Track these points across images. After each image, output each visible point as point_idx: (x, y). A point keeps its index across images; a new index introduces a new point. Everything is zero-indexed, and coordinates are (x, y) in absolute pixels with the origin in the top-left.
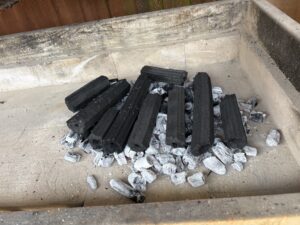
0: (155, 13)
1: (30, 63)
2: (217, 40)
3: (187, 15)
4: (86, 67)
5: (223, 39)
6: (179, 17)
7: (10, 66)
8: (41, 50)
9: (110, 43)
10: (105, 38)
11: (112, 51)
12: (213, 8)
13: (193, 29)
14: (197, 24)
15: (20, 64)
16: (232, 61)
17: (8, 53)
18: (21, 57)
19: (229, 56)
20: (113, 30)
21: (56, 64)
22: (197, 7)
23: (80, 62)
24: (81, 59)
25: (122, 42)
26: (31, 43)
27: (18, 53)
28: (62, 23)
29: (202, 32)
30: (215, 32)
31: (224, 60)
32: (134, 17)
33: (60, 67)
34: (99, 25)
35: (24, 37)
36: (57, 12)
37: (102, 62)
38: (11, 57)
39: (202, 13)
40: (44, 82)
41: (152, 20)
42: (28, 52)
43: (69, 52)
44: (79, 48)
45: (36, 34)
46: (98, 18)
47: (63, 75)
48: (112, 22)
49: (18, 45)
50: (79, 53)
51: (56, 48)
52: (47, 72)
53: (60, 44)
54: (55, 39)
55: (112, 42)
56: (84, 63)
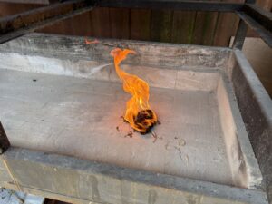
0: (161, 44)
1: (62, 57)
2: (202, 74)
3: (184, 51)
4: (102, 70)
5: (207, 74)
6: (178, 51)
7: (48, 56)
8: (73, 50)
12: (204, 50)
13: (186, 62)
14: (190, 58)
15: (55, 56)
16: (212, 92)
17: (50, 47)
18: (58, 51)
21: (81, 62)
22: (193, 47)
23: (98, 65)
24: (100, 63)
26: (68, 44)
27: (57, 48)
29: (193, 65)
30: (202, 68)
31: (205, 90)
32: (146, 43)
33: (83, 65)
34: (119, 43)
35: (65, 39)
38: (51, 50)
39: (195, 51)
40: (69, 73)
41: (158, 48)
42: (64, 50)
43: (92, 56)
44: (100, 55)
45: (73, 38)
46: (120, 37)
47: (83, 71)
48: (131, 44)
49: (58, 43)
50: (99, 58)
51: (84, 52)
52: (72, 67)
53: (88, 49)
54: (84, 45)
56: (101, 67)
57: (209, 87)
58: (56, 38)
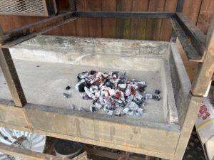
0: (123, 40)
1: (57, 51)
2: (151, 60)
3: (138, 44)
4: (83, 59)
5: (154, 60)
6: (134, 44)
7: (47, 50)
8: (64, 46)
9: (98, 50)
10: (96, 47)
11: (98, 54)
12: (151, 44)
13: (139, 52)
14: (142, 49)
15: (52, 50)
16: (158, 72)
17: (48, 44)
18: (54, 47)
19: (156, 68)
20: (100, 44)
21: (69, 54)
22: (143, 42)
24: (82, 54)
25: (103, 51)
26: (60, 42)
27: (53, 45)
28: (77, 35)
29: (144, 54)
30: (150, 55)
31: (153, 70)
32: (112, 40)
33: (70, 56)
34: (94, 40)
35: (58, 38)
37: (92, 57)
38: (49, 46)
39: (145, 45)
40: (61, 61)
41: (120, 43)
43: (76, 49)
44: (82, 49)
45: (63, 38)
46: (95, 36)
47: (70, 60)
48: (102, 40)
49: (54, 41)
50: (81, 51)
51: (71, 46)
52: (63, 57)
53: (73, 45)
54: (72, 42)
56: (82, 56)
58: (52, 38)
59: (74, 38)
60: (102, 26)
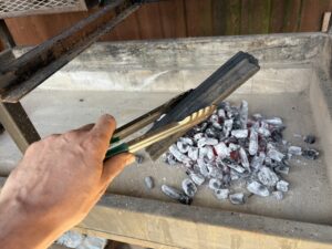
0: (229, 38)
1: (109, 69)
2: (288, 72)
3: (260, 44)
4: (157, 80)
5: (295, 71)
6: (253, 44)
7: (92, 70)
8: (120, 59)
9: (182, 60)
10: (179, 55)
11: (182, 68)
12: (288, 40)
13: (264, 58)
14: (269, 52)
15: (101, 69)
16: (301, 93)
17: (93, 58)
18: (103, 63)
19: (298, 87)
20: (187, 49)
21: (131, 73)
22: (272, 37)
23: (152, 74)
24: (154, 72)
25: (193, 61)
26: (114, 52)
27: (101, 59)
28: (142, 37)
29: (273, 60)
30: (287, 63)
31: (293, 91)
32: (209, 40)
33: (134, 77)
34: (175, 44)
35: (109, 47)
36: (138, 23)
37: (172, 77)
38: (95, 62)
39: (275, 43)
40: (118, 87)
41: (225, 44)
42: (109, 60)
43: (144, 64)
44: (154, 62)
45: (119, 45)
46: (174, 36)
47: (135, 84)
48: (190, 43)
49: (101, 53)
50: (152, 66)
51: (134, 59)
52: (122, 79)
53: (137, 56)
54: (134, 51)
55: (184, 59)
56: (156, 76)
57: (297, 86)
58: (99, 47)
59: (139, 44)
60: (185, 13)
